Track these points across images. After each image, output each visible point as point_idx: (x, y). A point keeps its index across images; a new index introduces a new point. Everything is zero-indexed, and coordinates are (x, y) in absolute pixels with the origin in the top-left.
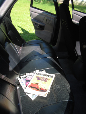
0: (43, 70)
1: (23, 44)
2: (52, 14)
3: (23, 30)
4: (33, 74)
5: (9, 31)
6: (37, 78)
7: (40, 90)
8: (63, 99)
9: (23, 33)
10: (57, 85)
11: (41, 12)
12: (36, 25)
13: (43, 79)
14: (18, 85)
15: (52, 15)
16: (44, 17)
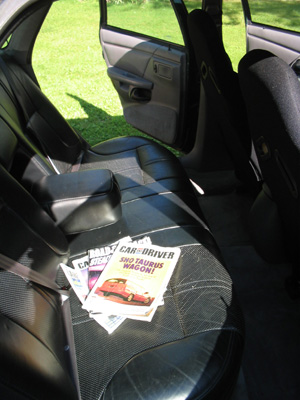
0: (142, 238)
1: (81, 156)
2: (170, 46)
3: (86, 106)
4: (112, 251)
5: (30, 117)
6: (123, 263)
7: (132, 300)
8: (207, 325)
9: (86, 116)
10: (188, 280)
11: (136, 41)
12: (122, 89)
13: (141, 266)
14: (62, 289)
15: (173, 50)
16: (146, 57)
